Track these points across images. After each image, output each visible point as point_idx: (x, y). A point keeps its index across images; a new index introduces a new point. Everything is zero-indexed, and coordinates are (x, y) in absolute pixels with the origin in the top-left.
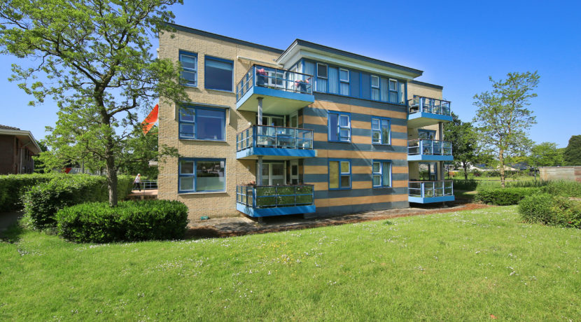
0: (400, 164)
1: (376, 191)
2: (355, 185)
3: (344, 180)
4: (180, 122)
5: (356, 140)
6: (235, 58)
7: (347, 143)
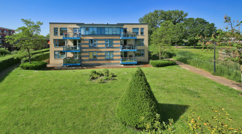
0: (117, 52)
1: (106, 60)
2: (98, 58)
3: (95, 57)
4: (54, 43)
5: (99, 46)
6: (67, 27)
7: (96, 47)
